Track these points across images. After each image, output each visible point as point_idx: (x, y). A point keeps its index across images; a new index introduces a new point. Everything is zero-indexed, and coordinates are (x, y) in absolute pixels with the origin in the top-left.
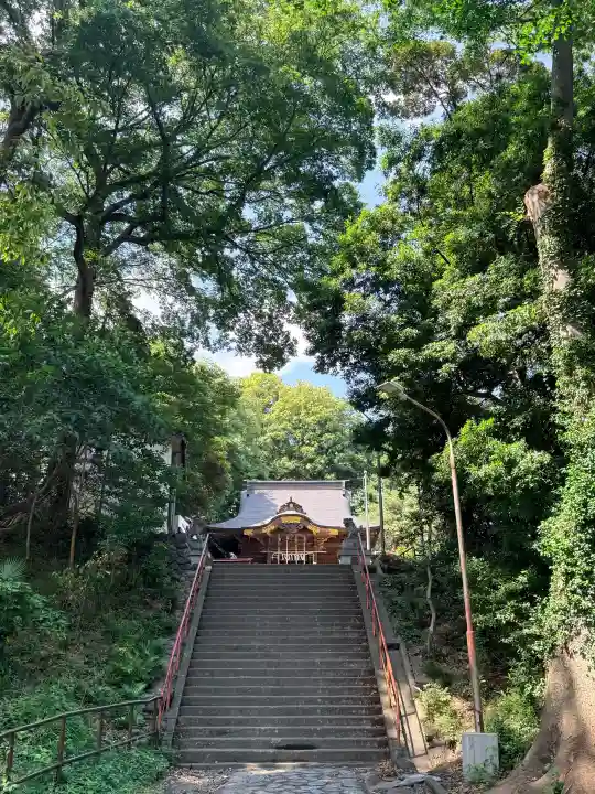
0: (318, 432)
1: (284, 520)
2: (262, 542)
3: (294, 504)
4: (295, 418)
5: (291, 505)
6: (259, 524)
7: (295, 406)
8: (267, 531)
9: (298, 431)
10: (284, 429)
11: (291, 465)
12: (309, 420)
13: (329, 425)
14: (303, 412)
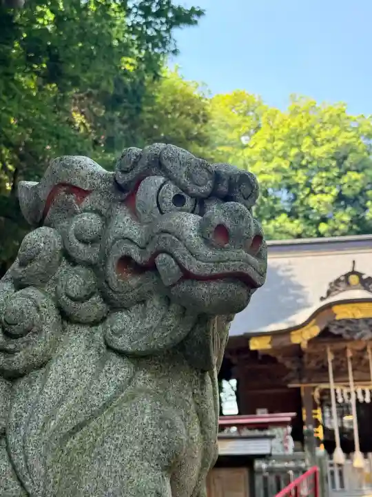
0: (335, 172)
1: (342, 313)
2: (288, 364)
3: (360, 275)
4: (294, 151)
5: (354, 279)
6: (282, 326)
7: (293, 131)
8: (301, 339)
9: (300, 172)
10: (276, 170)
11: (296, 226)
12: (319, 152)
13: (352, 158)
14: (307, 141)
